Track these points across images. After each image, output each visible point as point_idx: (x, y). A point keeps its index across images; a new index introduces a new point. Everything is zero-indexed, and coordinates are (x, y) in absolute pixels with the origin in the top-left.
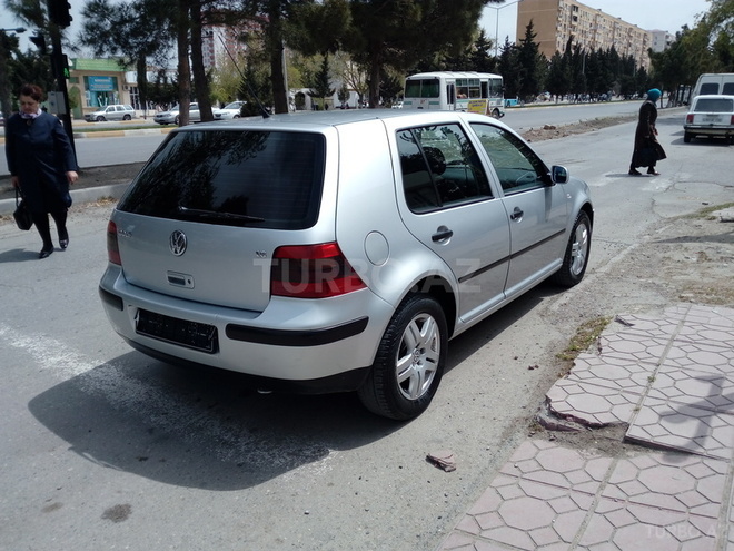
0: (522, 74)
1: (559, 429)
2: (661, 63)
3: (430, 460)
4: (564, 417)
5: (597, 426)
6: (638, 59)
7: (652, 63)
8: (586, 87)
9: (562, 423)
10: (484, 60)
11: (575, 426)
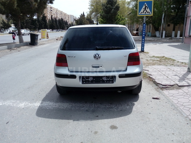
0: (44, 24)
1: (166, 88)
2: (78, 22)
3: (153, 98)
4: (166, 85)
5: (173, 85)
6: (68, 21)
7: (76, 22)
8: (59, 28)
9: (166, 86)
10: (33, 20)
11: (169, 86)
